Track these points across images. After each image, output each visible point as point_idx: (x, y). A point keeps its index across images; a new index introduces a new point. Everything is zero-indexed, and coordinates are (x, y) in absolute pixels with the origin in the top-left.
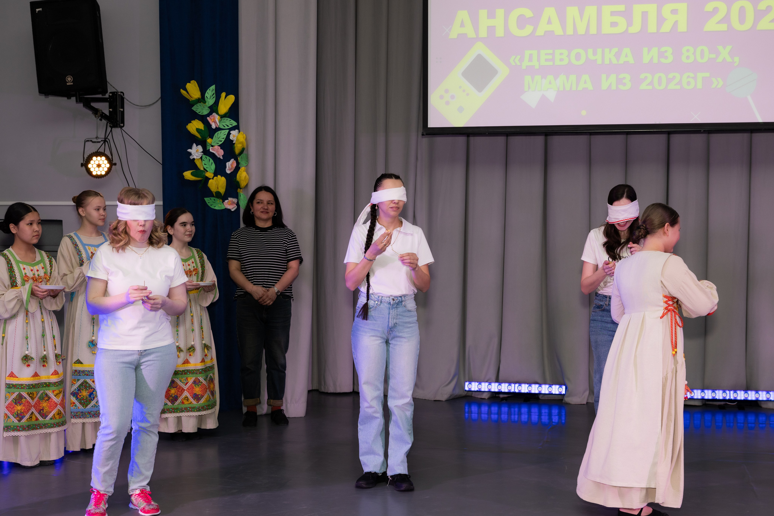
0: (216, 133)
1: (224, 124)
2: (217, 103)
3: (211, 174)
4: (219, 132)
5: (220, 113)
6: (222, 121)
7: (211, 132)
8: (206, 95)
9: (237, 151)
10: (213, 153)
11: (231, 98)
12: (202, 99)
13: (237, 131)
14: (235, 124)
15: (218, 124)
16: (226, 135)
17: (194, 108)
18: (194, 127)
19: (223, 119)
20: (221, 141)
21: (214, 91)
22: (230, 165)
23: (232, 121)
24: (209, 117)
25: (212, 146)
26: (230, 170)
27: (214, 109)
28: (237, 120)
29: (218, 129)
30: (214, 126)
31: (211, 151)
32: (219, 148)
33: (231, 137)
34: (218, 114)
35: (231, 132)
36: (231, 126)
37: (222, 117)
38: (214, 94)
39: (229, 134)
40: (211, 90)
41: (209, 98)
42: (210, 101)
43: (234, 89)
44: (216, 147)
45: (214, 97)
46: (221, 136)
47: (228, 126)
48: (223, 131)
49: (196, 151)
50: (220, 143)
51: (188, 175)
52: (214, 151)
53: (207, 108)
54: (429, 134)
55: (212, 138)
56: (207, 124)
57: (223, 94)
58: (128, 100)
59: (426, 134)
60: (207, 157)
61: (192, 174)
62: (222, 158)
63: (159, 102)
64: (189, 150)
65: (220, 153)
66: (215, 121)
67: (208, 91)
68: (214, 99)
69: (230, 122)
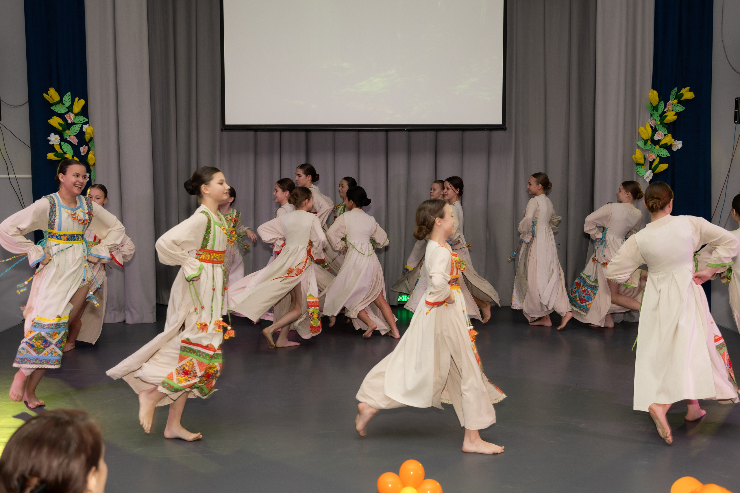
0: (72, 127)
1: (78, 120)
2: (72, 105)
3: (70, 156)
4: (74, 126)
5: (74, 112)
6: (77, 118)
7: (68, 126)
8: (64, 99)
9: (87, 140)
10: (70, 141)
11: (82, 102)
12: (61, 101)
13: (88, 125)
14: (86, 120)
15: (73, 120)
16: (79, 128)
17: (52, 108)
18: (55, 121)
19: (77, 116)
20: (76, 132)
21: (70, 97)
22: (83, 150)
23: (84, 118)
24: (66, 115)
25: (70, 136)
26: (83, 152)
27: (70, 109)
28: (87, 117)
29: (73, 124)
30: (70, 122)
31: (68, 139)
32: (75, 137)
33: (84, 130)
34: (73, 113)
35: (83, 126)
36: (83, 122)
37: (76, 115)
38: (70, 98)
39: (82, 127)
40: (67, 96)
41: (66, 101)
42: (68, 104)
43: (84, 95)
44: (72, 137)
45: (70, 101)
46: (76, 129)
47: (81, 122)
48: (77, 125)
49: (54, 139)
50: (76, 134)
51: (51, 156)
52: (71, 139)
53: (65, 109)
54: (227, 129)
55: (69, 130)
56: (65, 120)
57: (77, 99)
58: (3, 102)
59: (225, 129)
60: (66, 143)
61: (54, 155)
62: (77, 144)
63: (28, 103)
64: (49, 138)
65: (75, 141)
66: (71, 118)
67: (65, 96)
68: (70, 102)
69: (83, 118)
